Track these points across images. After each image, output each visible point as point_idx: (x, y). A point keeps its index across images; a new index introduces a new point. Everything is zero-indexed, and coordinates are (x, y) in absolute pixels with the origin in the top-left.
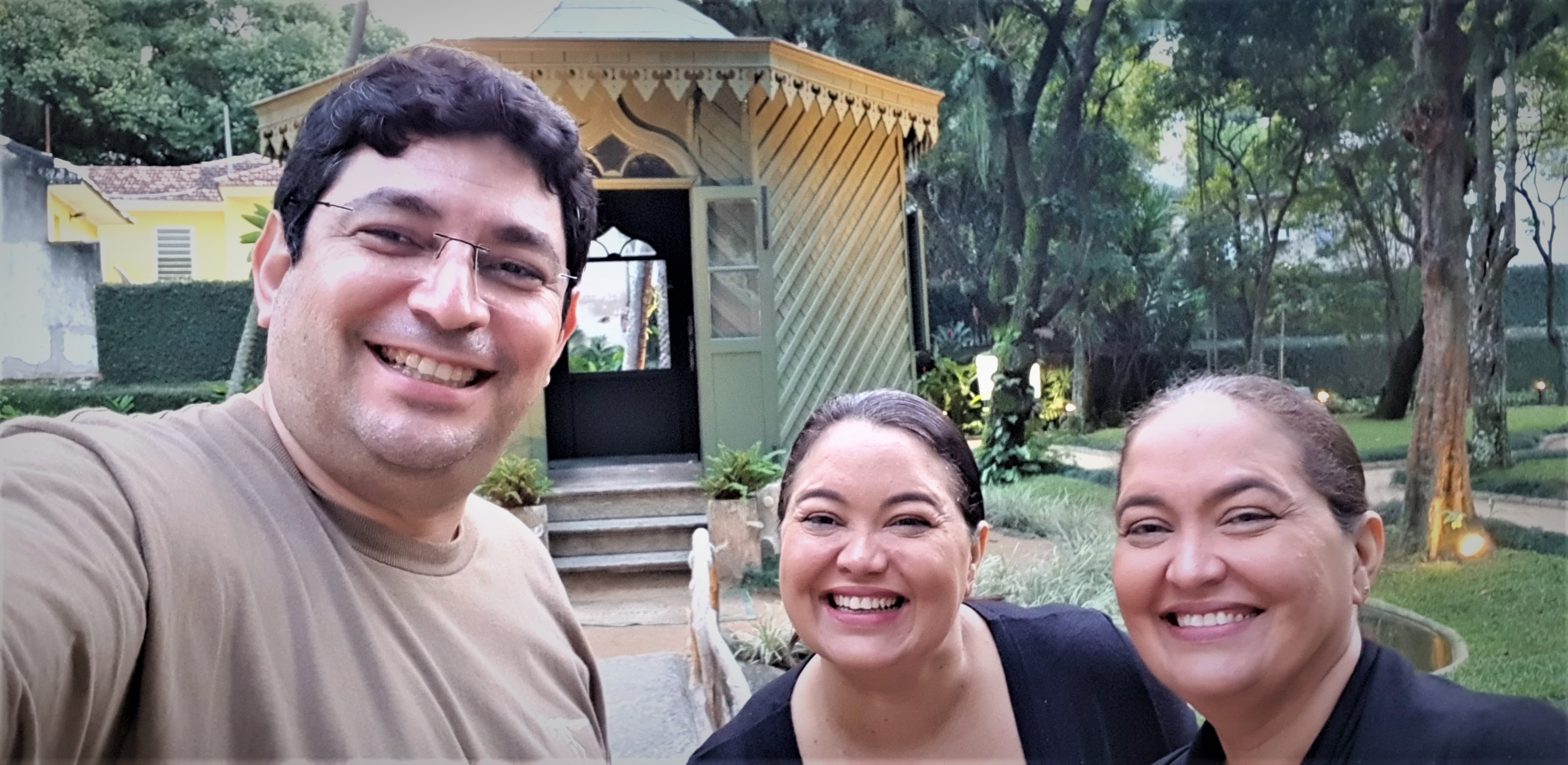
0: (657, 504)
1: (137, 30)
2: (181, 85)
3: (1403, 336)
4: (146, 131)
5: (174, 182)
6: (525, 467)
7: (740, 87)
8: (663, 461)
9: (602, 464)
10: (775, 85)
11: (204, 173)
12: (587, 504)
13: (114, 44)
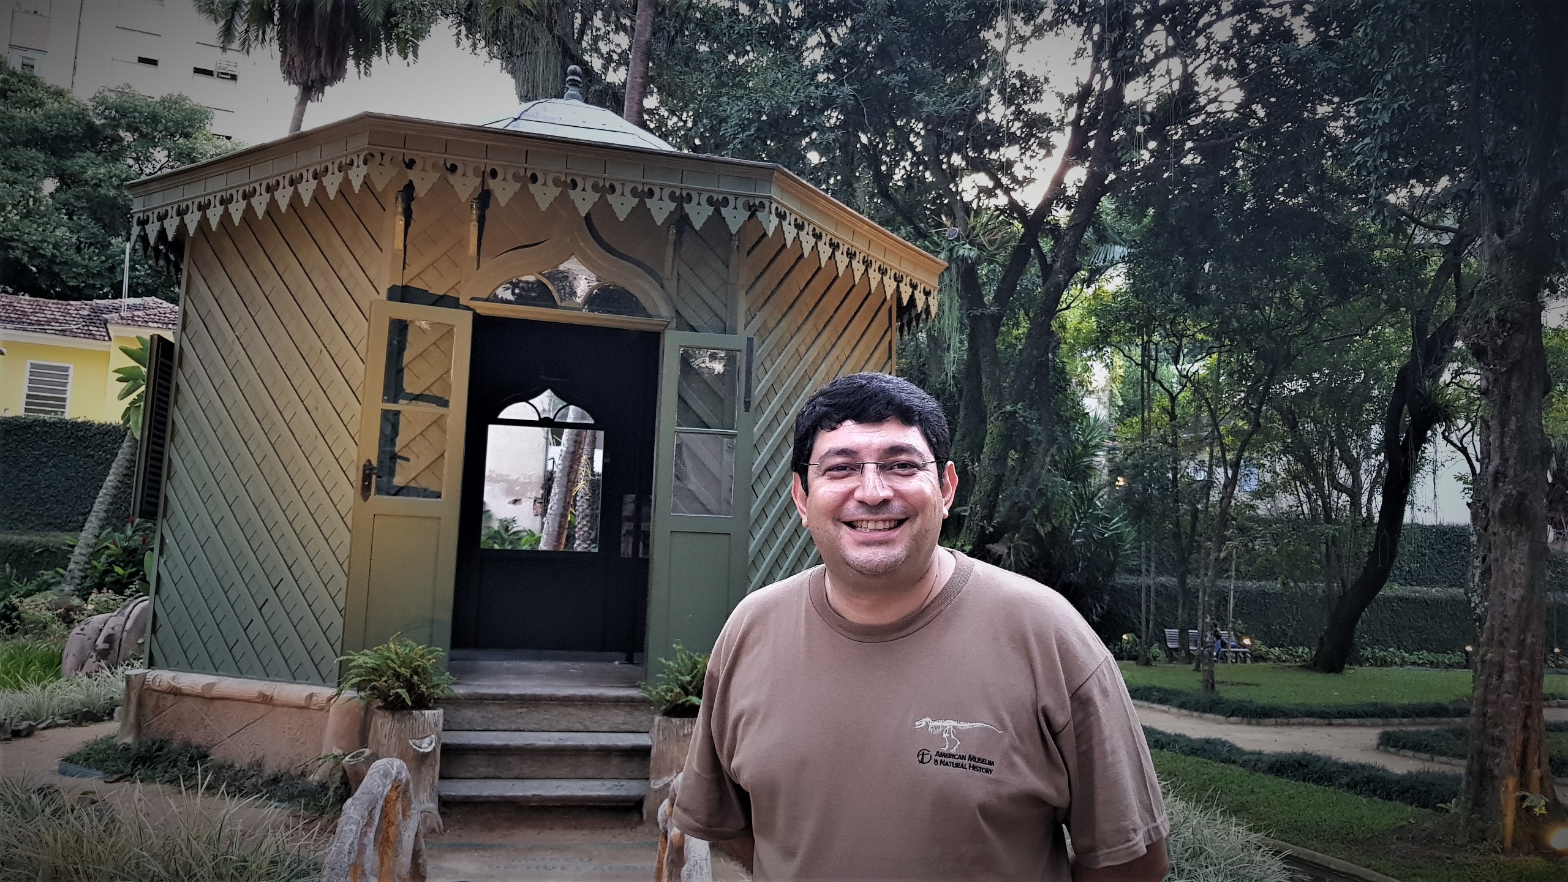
0: (585, 715)
1: (41, 156)
2: (84, 219)
3: (1344, 586)
4: (36, 262)
5: (58, 315)
6: (422, 656)
7: (735, 218)
8: (589, 660)
9: (509, 659)
10: (775, 221)
11: (93, 310)
12: (495, 710)
13: (16, 168)
